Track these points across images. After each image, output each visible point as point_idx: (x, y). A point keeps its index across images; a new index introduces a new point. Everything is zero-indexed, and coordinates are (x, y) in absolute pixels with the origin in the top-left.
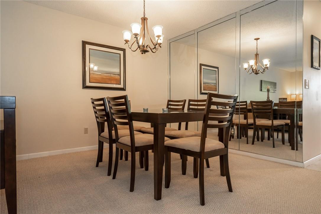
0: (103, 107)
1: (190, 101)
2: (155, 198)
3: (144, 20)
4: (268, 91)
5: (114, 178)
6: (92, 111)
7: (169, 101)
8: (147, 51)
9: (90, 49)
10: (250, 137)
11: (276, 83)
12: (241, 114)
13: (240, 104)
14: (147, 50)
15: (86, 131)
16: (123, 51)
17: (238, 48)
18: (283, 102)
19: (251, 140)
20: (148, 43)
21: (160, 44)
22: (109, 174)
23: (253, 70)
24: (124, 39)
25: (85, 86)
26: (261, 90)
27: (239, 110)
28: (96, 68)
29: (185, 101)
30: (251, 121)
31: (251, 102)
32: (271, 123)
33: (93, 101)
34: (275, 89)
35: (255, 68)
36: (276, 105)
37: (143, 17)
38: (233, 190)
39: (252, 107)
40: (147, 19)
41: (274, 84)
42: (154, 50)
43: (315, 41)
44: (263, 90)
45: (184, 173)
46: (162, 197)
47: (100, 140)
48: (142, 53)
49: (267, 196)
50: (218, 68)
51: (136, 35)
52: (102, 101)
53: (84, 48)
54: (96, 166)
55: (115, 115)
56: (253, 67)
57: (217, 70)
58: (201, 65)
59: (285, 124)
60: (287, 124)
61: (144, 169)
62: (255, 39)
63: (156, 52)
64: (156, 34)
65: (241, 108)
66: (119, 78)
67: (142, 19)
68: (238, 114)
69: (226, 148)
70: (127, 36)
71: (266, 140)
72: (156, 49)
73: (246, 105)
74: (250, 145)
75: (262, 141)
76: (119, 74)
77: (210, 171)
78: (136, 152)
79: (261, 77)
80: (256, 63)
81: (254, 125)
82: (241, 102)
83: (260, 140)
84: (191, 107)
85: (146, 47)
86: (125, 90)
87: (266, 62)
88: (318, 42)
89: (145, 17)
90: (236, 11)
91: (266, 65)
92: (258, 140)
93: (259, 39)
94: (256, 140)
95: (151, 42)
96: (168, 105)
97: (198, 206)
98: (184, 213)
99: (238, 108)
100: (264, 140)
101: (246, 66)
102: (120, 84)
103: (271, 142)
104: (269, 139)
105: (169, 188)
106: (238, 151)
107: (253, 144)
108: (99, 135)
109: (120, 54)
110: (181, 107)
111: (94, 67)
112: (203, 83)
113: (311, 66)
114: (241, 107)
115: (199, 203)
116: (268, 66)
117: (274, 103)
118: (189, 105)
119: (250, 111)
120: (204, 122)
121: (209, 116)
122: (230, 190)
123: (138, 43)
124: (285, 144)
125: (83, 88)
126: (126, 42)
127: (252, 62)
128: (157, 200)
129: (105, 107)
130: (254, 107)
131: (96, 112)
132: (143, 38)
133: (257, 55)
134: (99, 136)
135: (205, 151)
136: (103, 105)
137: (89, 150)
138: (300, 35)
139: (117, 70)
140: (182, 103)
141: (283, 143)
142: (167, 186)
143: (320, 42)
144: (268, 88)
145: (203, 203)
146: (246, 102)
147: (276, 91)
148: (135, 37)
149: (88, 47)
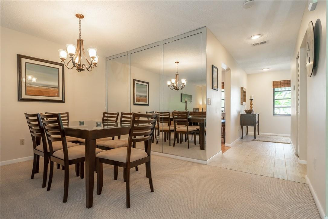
0: (37, 123)
1: (122, 114)
2: (87, 207)
3: (80, 41)
4: (186, 102)
5: (49, 189)
6: (27, 125)
7: (105, 113)
8: (83, 70)
9: (26, 62)
10: (172, 139)
11: (192, 96)
12: (164, 122)
13: (164, 114)
14: (83, 68)
15: (22, 142)
16: (61, 66)
17: (162, 68)
18: (196, 113)
19: (172, 142)
20: (83, 62)
21: (95, 64)
22: (44, 186)
23: (174, 87)
24: (60, 58)
25: (21, 99)
26: (181, 101)
27: (163, 119)
28: (34, 80)
29: (118, 113)
30: (172, 128)
31: (173, 113)
32: (187, 129)
33: (28, 116)
34: (191, 101)
35: (176, 85)
36: (191, 114)
37: (79, 38)
38: (154, 190)
39: (173, 117)
40: (83, 41)
41: (191, 97)
42: (90, 69)
43: (214, 69)
44: (182, 101)
45: (116, 178)
46: (93, 204)
47: (35, 153)
48: (79, 71)
49: (179, 193)
50: (148, 83)
51: (71, 55)
52: (36, 117)
53: (19, 61)
54: (31, 178)
55: (49, 131)
56: (174, 84)
57: (147, 85)
58: (134, 80)
59: (196, 129)
60: (198, 130)
61: (79, 177)
62: (176, 63)
63: (91, 70)
64: (91, 55)
65: (164, 118)
66: (58, 91)
67: (77, 40)
68: (162, 122)
69: (149, 157)
70: (63, 54)
71: (183, 142)
72: (91, 68)
73: (169, 115)
74: (172, 147)
75: (181, 143)
76: (58, 87)
77: (139, 173)
78: (69, 165)
79: (180, 92)
80: (177, 81)
81: (175, 131)
82: (164, 113)
83: (179, 142)
84: (123, 119)
85: (82, 66)
86: (64, 102)
87: (184, 81)
88: (217, 70)
89: (81, 38)
90: (160, 40)
91: (183, 84)
92: (178, 142)
93: (178, 62)
94: (176, 142)
95: (87, 61)
96: (104, 116)
97: (124, 209)
98: (112, 218)
99: (162, 117)
100: (182, 142)
101: (169, 83)
102: (59, 97)
103: (187, 143)
104: (186, 141)
105: (101, 194)
106: (162, 153)
107: (174, 146)
108: (34, 148)
109: (59, 69)
110: (115, 119)
111: (32, 79)
112: (136, 96)
113: (212, 88)
114: (164, 116)
115: (125, 206)
116: (185, 84)
117: (190, 113)
118: (122, 117)
119: (171, 120)
120: (129, 136)
121: (134, 132)
122: (152, 190)
123: (73, 62)
124: (197, 144)
125: (18, 101)
126: (62, 60)
127: (174, 81)
128: (88, 208)
129: (39, 122)
130: (175, 117)
131: (30, 127)
132: (79, 57)
133: (177, 75)
134: (35, 150)
135: (131, 162)
136: (38, 120)
137: (25, 160)
138: (204, 63)
139: (56, 84)
140: (116, 115)
141: (195, 145)
142: (99, 193)
143: (218, 70)
144: (186, 100)
145: (128, 206)
146: (169, 113)
147: (192, 102)
148: (70, 57)
149: (24, 61)
